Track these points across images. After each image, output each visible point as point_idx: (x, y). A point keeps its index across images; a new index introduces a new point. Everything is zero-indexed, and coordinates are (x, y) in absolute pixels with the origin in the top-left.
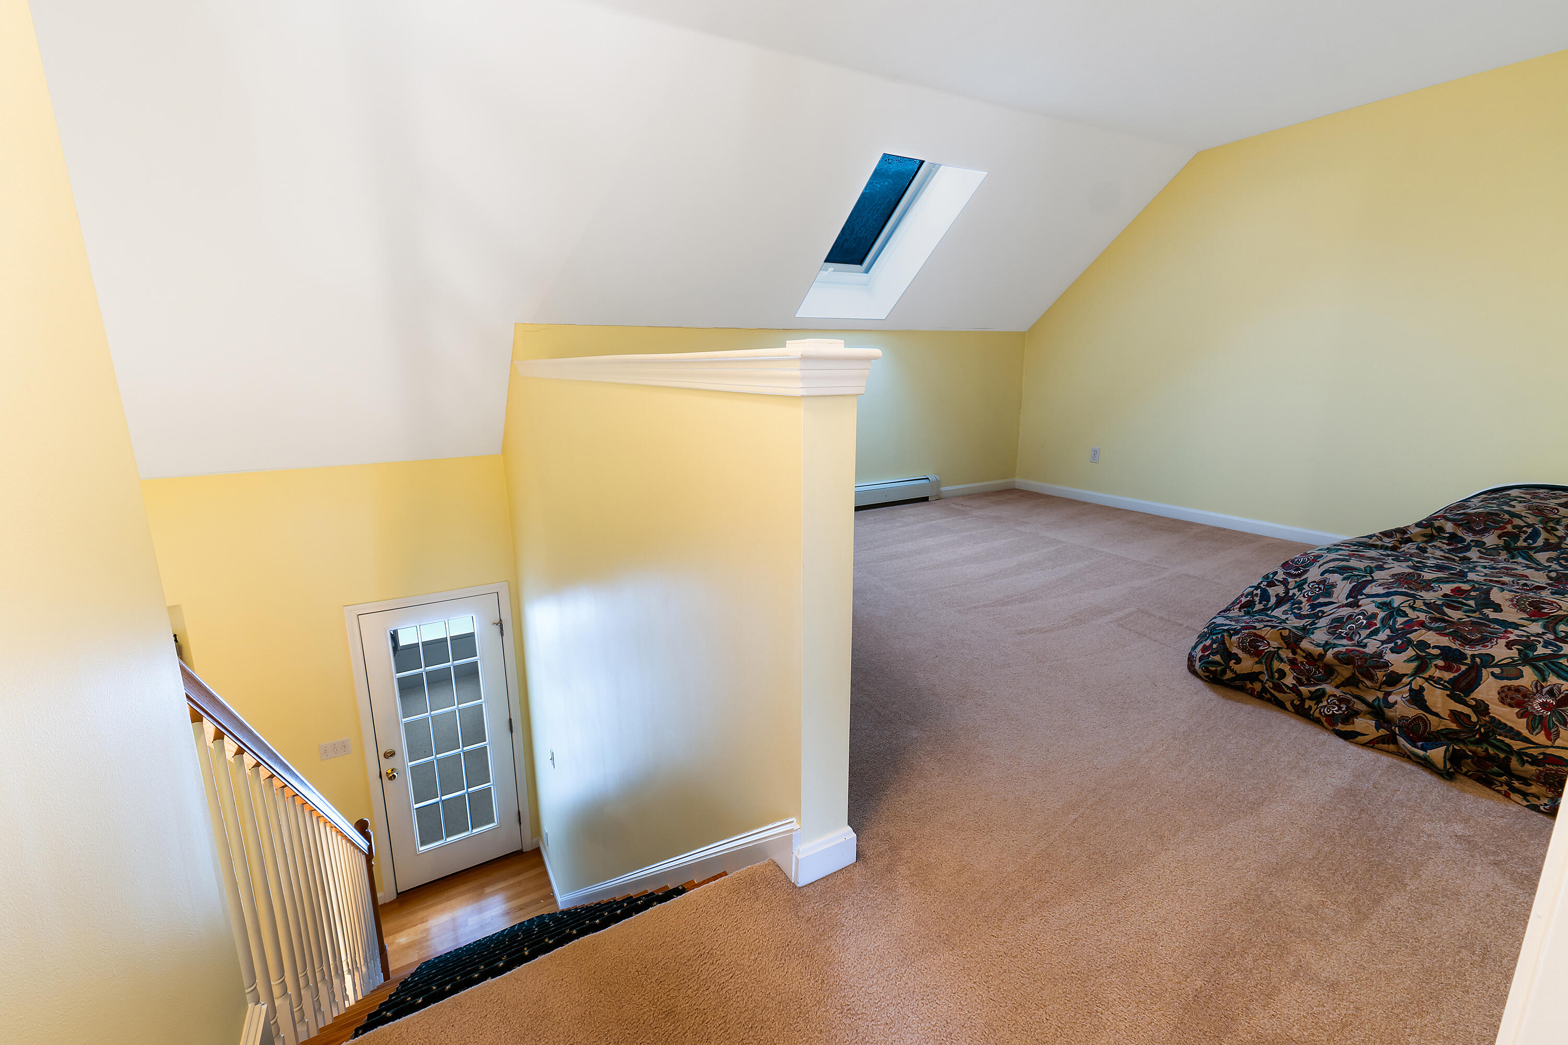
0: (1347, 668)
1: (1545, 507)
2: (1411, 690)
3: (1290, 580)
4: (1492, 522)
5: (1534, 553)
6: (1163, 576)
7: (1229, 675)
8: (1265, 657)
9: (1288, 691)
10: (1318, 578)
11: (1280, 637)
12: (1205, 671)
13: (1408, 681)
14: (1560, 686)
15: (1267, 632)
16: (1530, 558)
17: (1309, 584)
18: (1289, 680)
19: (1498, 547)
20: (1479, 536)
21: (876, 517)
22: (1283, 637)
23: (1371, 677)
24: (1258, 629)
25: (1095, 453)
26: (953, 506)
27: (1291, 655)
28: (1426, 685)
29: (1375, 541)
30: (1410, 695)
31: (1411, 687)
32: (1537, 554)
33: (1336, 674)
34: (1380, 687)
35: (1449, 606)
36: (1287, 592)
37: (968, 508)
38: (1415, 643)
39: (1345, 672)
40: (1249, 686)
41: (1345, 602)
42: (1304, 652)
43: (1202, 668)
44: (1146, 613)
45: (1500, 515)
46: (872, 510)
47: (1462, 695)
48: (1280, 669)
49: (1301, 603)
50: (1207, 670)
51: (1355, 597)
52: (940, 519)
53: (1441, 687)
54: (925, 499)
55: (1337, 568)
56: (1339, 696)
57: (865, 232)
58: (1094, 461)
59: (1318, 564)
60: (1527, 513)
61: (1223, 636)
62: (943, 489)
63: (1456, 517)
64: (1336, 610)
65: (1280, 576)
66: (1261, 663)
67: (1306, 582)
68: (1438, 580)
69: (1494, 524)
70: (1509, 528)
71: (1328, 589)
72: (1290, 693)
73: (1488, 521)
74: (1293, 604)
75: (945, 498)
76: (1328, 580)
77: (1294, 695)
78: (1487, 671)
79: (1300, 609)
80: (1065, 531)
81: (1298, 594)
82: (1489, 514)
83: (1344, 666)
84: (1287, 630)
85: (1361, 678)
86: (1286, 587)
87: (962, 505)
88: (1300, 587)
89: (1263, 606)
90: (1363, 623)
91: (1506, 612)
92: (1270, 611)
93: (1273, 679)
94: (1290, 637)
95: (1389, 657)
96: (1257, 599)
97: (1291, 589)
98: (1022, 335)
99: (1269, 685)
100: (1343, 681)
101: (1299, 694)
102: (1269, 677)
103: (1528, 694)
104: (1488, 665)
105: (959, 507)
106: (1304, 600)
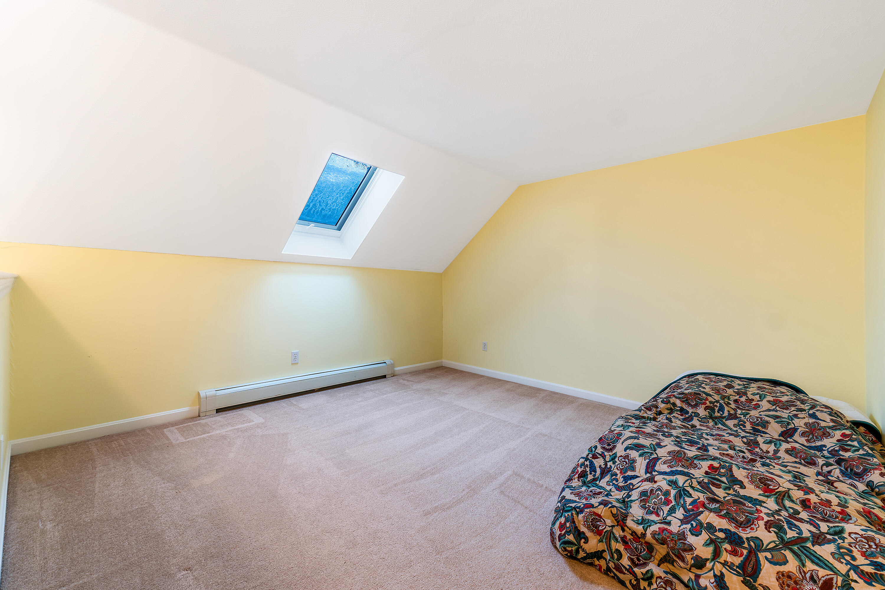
0: (663, 548)
1: (719, 388)
2: (715, 576)
3: (606, 453)
4: (699, 400)
5: (726, 421)
6: (528, 436)
7: (582, 554)
8: (605, 537)
9: (626, 572)
10: (623, 453)
11: (611, 514)
12: (564, 550)
13: (711, 566)
14: (817, 572)
15: (602, 509)
16: (724, 425)
17: (619, 457)
18: (625, 562)
19: (706, 417)
20: (695, 409)
21: (345, 394)
22: (613, 515)
23: (683, 559)
24: (595, 507)
25: (485, 345)
26: (401, 381)
27: (621, 533)
28: (724, 571)
29: (643, 414)
30: (716, 581)
31: (714, 572)
32: (727, 421)
33: (655, 551)
34: (690, 569)
35: (714, 485)
36: (606, 465)
37: (411, 383)
38: (705, 525)
39: (661, 551)
40: (597, 563)
41: (645, 477)
42: (630, 529)
43: (562, 548)
44: (519, 475)
45: (701, 395)
46: (345, 387)
47: (752, 581)
48: (617, 549)
49: (616, 475)
50: (565, 550)
51: (651, 473)
52: (390, 393)
53: (735, 572)
54: (384, 377)
55: (633, 445)
56: (664, 578)
57: (337, 206)
58: (485, 350)
59: (621, 441)
60: (713, 392)
61: (572, 514)
62: (396, 369)
63: (680, 396)
64: (640, 483)
65: (599, 450)
66: (602, 541)
67: (616, 456)
68: (697, 457)
69: (700, 401)
70: (708, 404)
71: (631, 464)
72: (628, 574)
73: (697, 399)
74: (612, 475)
75: (397, 375)
76: (630, 456)
77: (631, 576)
78: (762, 555)
79: (617, 480)
80: (469, 399)
81: (613, 466)
82: (696, 394)
83: (661, 546)
84: (615, 508)
85: (675, 558)
86: (605, 460)
87: (408, 380)
88: (613, 460)
89: (593, 476)
90: (661, 498)
91: (748, 488)
92: (598, 481)
93: (614, 560)
94: (618, 515)
95: (691, 539)
96: (588, 469)
97: (608, 462)
98: (441, 275)
99: (611, 565)
100: (662, 558)
101: (634, 574)
102: (611, 557)
103: (798, 580)
104: (761, 550)
105: (405, 382)
106: (618, 472)
